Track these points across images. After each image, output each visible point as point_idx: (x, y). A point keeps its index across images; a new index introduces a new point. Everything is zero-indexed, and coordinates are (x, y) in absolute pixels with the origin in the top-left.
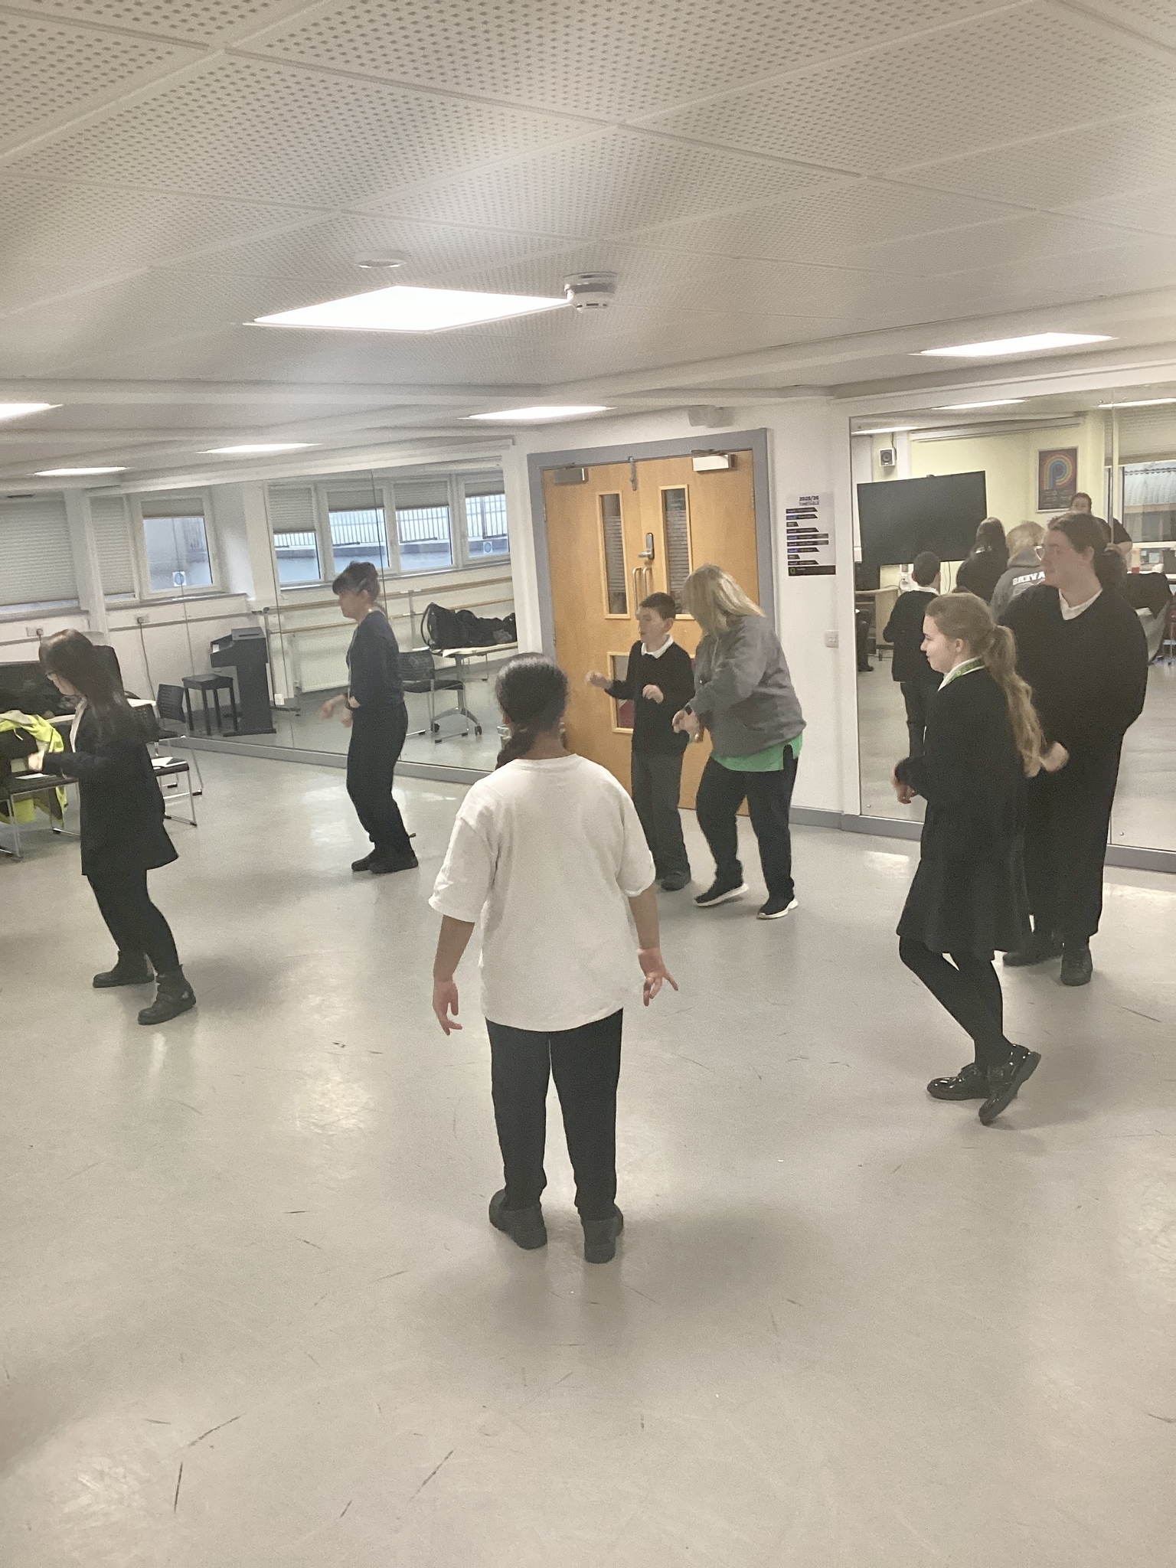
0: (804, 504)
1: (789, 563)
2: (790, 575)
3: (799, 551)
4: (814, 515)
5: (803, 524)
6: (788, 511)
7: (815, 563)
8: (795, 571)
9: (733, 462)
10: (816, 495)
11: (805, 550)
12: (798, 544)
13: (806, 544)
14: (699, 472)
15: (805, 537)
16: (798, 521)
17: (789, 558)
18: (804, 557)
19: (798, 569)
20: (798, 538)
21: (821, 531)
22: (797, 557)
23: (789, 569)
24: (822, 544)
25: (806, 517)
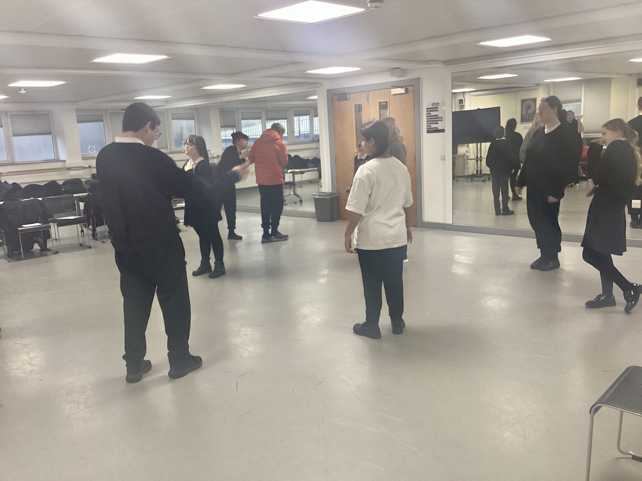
0: (433, 106)
1: (427, 128)
2: (427, 133)
3: (431, 124)
4: (437, 110)
5: (433, 113)
6: (427, 109)
7: (437, 128)
8: (429, 132)
9: (407, 91)
10: (438, 103)
11: (433, 124)
12: (431, 121)
13: (434, 121)
14: (394, 95)
15: (433, 118)
16: (431, 112)
18: (433, 126)
19: (430, 131)
20: (431, 119)
21: (440, 116)
22: (430, 126)
23: (427, 131)
24: (440, 121)
25: (434, 111)
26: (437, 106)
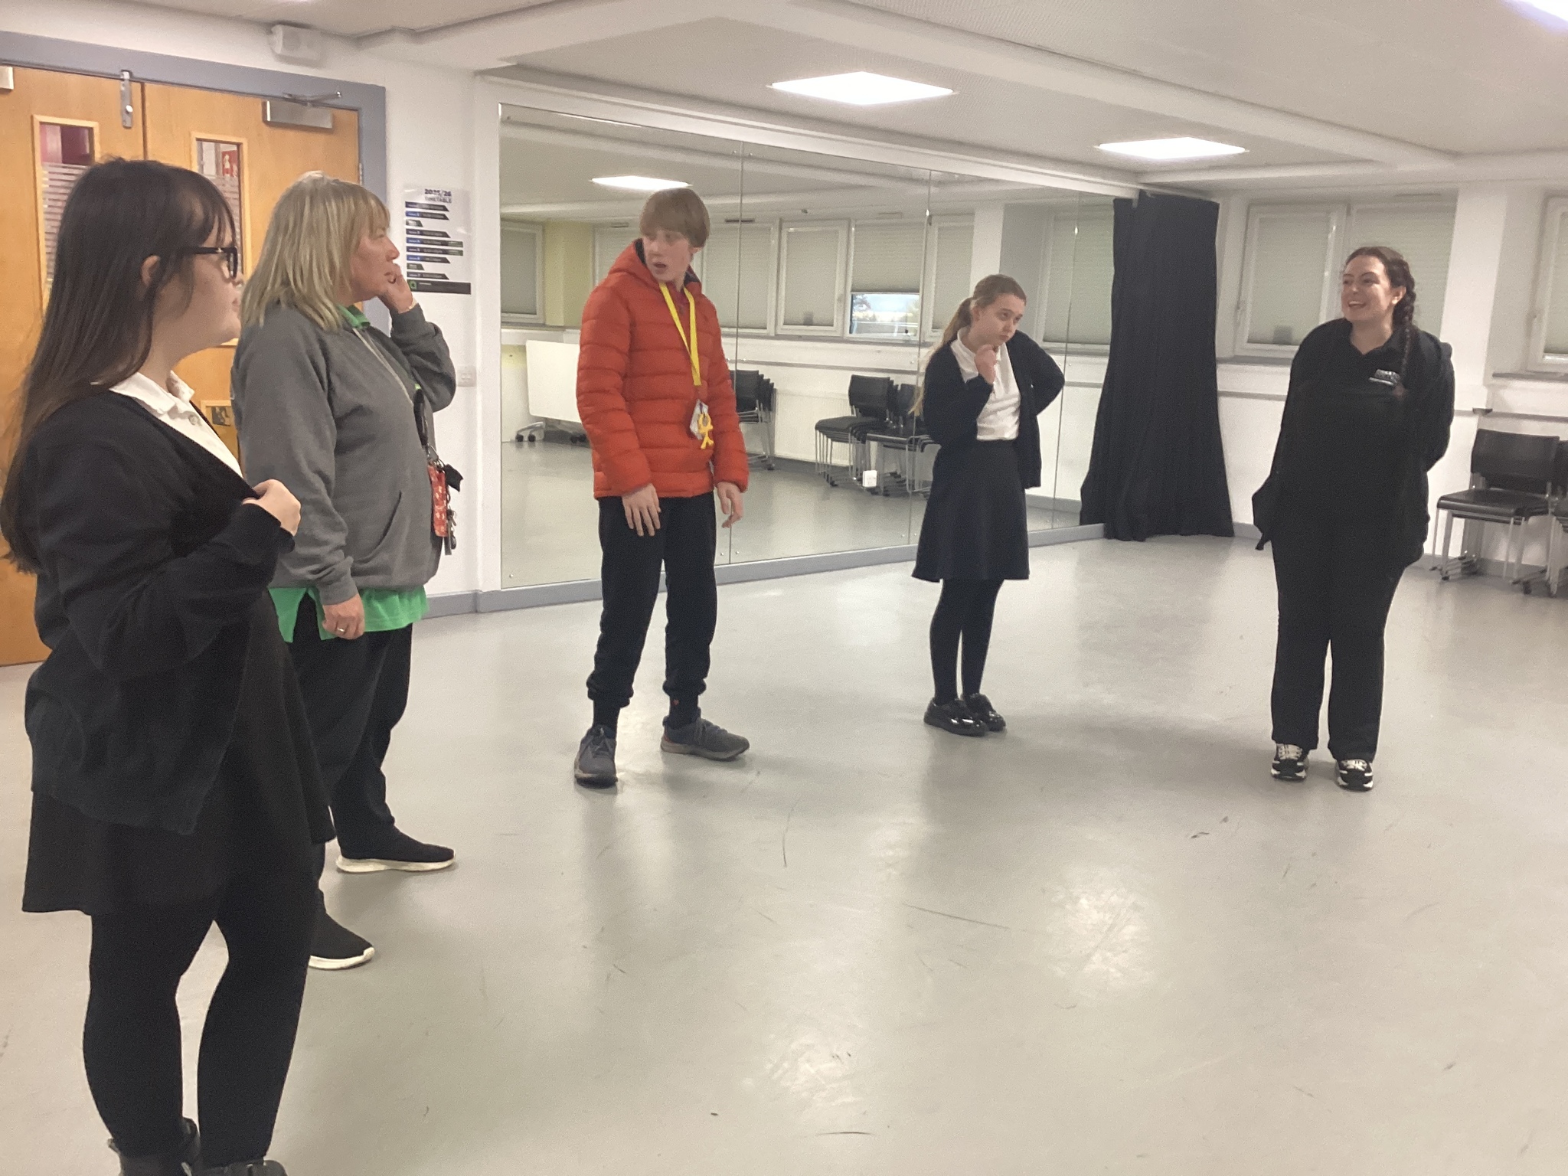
0: (430, 199)
3: (423, 259)
4: (444, 215)
5: (428, 224)
6: (408, 205)
7: (444, 277)
9: (334, 124)
10: (448, 191)
11: (431, 260)
12: (422, 250)
13: (432, 251)
15: (431, 242)
16: (422, 220)
17: (411, 268)
18: (429, 268)
19: (420, 284)
20: (422, 242)
21: (453, 239)
22: (420, 267)
24: (454, 254)
25: (433, 216)
26: (444, 201)
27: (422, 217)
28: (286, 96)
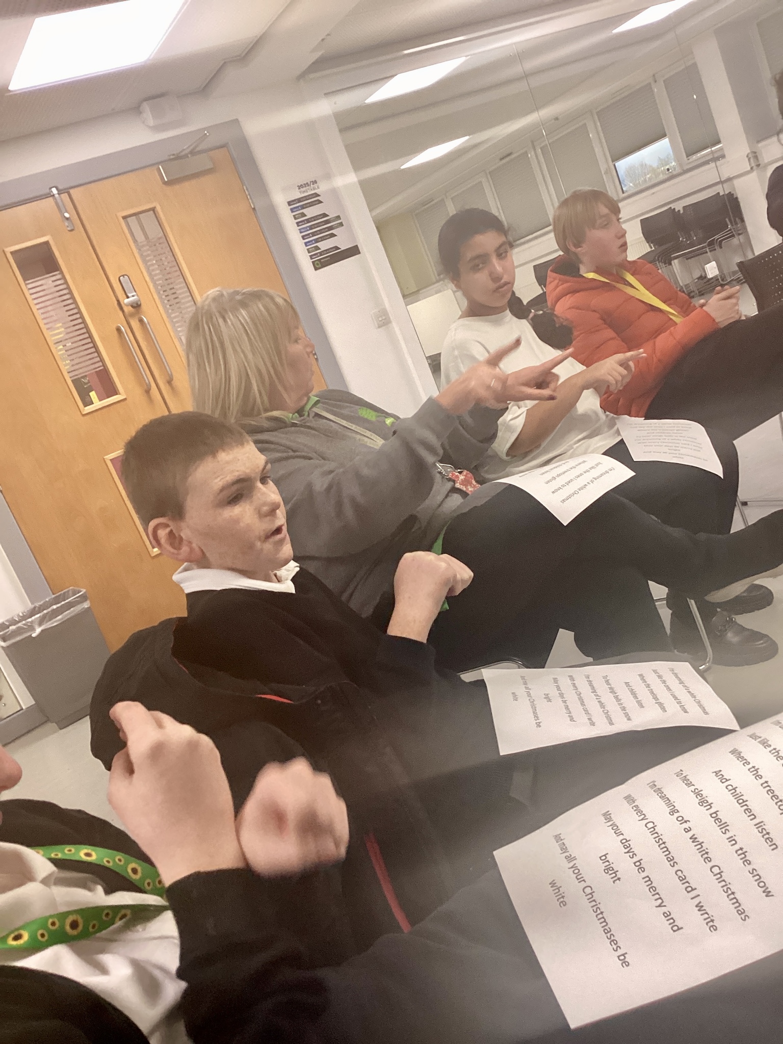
0: (304, 192)
1: (311, 257)
2: (316, 269)
3: (317, 241)
4: (318, 200)
5: (310, 212)
6: (289, 203)
7: (337, 248)
8: (319, 265)
10: (314, 180)
11: (323, 239)
12: (314, 234)
13: (321, 232)
15: (318, 225)
16: (305, 211)
17: (309, 252)
18: (324, 245)
19: (323, 261)
20: (311, 228)
21: (332, 215)
22: (317, 248)
23: (313, 262)
24: (337, 227)
25: (311, 204)
26: (314, 189)
27: (304, 208)
28: (172, 157)
